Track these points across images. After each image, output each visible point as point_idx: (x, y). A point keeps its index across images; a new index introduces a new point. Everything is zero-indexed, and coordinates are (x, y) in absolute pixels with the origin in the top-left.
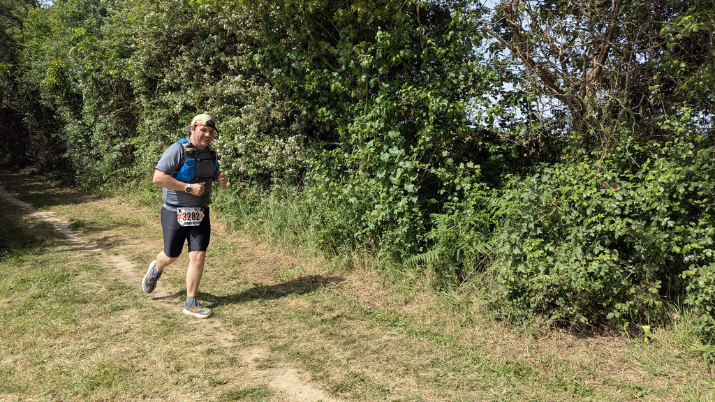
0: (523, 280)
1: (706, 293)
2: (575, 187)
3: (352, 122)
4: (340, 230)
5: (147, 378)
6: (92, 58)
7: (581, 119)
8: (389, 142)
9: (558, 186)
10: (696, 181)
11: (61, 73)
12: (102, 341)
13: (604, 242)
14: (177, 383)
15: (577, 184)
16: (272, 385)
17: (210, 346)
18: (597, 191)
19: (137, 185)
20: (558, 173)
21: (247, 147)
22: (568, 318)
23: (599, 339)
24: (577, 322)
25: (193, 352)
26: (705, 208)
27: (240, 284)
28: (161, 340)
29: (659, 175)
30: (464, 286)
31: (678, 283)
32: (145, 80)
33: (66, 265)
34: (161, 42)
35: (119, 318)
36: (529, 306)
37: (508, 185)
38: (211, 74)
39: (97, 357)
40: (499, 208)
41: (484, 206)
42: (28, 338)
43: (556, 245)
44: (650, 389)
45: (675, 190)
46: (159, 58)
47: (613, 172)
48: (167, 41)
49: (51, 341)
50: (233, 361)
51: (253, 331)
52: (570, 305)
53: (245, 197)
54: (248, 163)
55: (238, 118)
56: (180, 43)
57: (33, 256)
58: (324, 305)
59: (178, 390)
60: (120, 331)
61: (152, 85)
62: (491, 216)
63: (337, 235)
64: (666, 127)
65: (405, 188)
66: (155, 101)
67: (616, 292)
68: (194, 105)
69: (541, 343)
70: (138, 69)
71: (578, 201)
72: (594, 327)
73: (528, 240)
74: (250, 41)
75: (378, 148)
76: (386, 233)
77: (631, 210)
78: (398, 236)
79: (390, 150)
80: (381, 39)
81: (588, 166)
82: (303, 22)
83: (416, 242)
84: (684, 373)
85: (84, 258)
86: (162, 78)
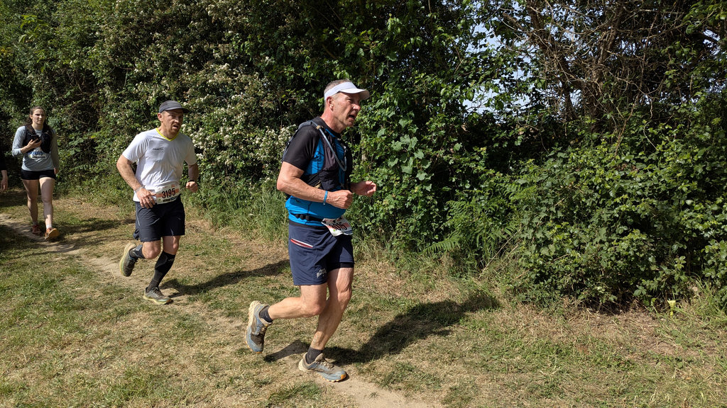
0: (549, 263)
2: (598, 172)
5: (183, 383)
6: (44, 47)
8: (401, 131)
9: (574, 170)
11: (5, 63)
12: (117, 348)
13: (627, 222)
14: (218, 386)
16: (319, 381)
19: (99, 182)
20: (574, 157)
21: (234, 139)
22: (595, 297)
23: (627, 316)
24: (606, 301)
26: (722, 187)
28: (184, 342)
30: (485, 272)
32: (111, 70)
35: (129, 323)
36: (556, 287)
41: (498, 193)
42: (31, 350)
45: (692, 171)
47: (630, 154)
52: (598, 285)
53: (230, 191)
54: (234, 155)
56: (153, 30)
59: (221, 393)
60: (134, 337)
65: (417, 176)
66: (123, 92)
67: (642, 269)
68: (169, 96)
69: (571, 322)
70: (103, 58)
71: (600, 184)
72: (620, 305)
73: (550, 224)
74: (239, 28)
75: (388, 137)
76: (401, 223)
77: (650, 190)
78: (412, 224)
79: (401, 138)
80: (392, 26)
81: (606, 149)
82: (302, 8)
83: (432, 230)
84: (715, 342)
85: (63, 262)
86: (132, 67)
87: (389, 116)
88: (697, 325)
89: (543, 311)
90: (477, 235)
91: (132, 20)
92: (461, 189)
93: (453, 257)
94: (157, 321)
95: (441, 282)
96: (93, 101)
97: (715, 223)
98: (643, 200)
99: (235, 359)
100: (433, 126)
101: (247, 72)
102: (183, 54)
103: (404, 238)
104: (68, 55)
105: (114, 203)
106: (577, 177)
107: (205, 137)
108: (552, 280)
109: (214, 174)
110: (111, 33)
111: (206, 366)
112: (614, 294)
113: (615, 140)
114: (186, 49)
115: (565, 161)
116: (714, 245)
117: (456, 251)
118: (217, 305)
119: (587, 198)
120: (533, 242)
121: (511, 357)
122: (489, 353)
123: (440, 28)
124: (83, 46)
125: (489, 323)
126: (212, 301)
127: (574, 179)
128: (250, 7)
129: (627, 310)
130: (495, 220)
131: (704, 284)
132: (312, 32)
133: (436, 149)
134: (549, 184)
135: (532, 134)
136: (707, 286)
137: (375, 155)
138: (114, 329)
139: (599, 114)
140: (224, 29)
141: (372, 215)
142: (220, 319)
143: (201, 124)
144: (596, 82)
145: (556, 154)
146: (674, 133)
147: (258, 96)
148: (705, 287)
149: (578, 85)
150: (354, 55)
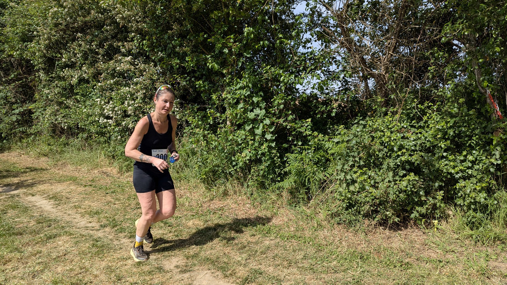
1: (471, 198)
7: (384, 87)
8: (254, 105)
9: (371, 133)
10: (459, 127)
13: (406, 168)
20: (370, 124)
21: (136, 109)
23: (406, 231)
25: (126, 265)
32: (45, 59)
35: (55, 245)
36: (359, 213)
38: (104, 55)
45: (445, 133)
46: (57, 42)
47: (407, 122)
48: (66, 30)
49: (2, 267)
50: (160, 269)
51: (168, 245)
52: (387, 211)
54: (135, 121)
55: (127, 88)
56: (77, 32)
65: (266, 137)
66: (53, 75)
67: (416, 200)
68: (88, 79)
69: (370, 237)
70: (39, 51)
71: (388, 142)
72: (402, 224)
73: (355, 169)
74: (139, 31)
75: (245, 109)
76: (254, 169)
77: (420, 146)
78: (262, 170)
79: (254, 110)
80: (247, 33)
81: (391, 119)
82: (185, 19)
83: (276, 174)
84: (464, 249)
85: (6, 200)
86: (60, 57)
87: (246, 95)
88: (452, 237)
89: (351, 230)
90: (306, 177)
91: (61, 24)
92: (295, 145)
93: (290, 192)
94: (76, 243)
95: (282, 211)
96: (31, 82)
97: (462, 168)
98: (415, 153)
99: (135, 270)
100: (276, 102)
101: (145, 62)
102: (98, 49)
103: (256, 179)
104: (12, 48)
105: (45, 155)
106: (373, 137)
107: (114, 108)
108: (357, 208)
109: (120, 135)
110: (45, 33)
111: (113, 275)
112: (398, 216)
113: (397, 112)
114: (101, 45)
115: (365, 126)
116: (462, 183)
117: (292, 189)
118: (122, 230)
119: (379, 151)
120: (344, 181)
121: (330, 262)
122: (314, 260)
123: (281, 36)
124: (24, 42)
125: (315, 238)
126: (119, 227)
127: (371, 139)
128: (147, 17)
129: (406, 228)
130: (318, 167)
131: (456, 209)
132: (192, 35)
133: (279, 118)
134: (354, 142)
135: (343, 108)
136: (458, 210)
137: (236, 121)
138: (44, 250)
139: (386, 95)
140: (128, 32)
141: (234, 163)
142: (124, 240)
143: (111, 98)
144: (384, 74)
145: (359, 121)
146: (435, 108)
147: (153, 79)
148: (457, 211)
149: (373, 76)
150: (221, 53)
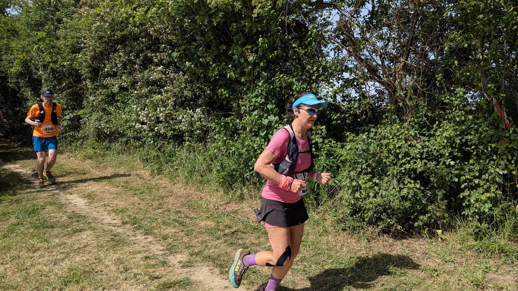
0: (360, 202)
1: (476, 208)
2: (391, 141)
3: (242, 98)
4: (234, 173)
5: (105, 276)
6: (50, 53)
7: (394, 96)
8: (268, 112)
9: (381, 140)
10: (467, 135)
11: (25, 64)
12: (68, 254)
13: (411, 176)
14: (126, 279)
15: (393, 138)
16: (193, 278)
17: (147, 254)
18: (406, 143)
19: (82, 144)
20: (380, 131)
21: (166, 116)
22: (389, 226)
23: (410, 240)
24: (395, 229)
25: (135, 258)
26: (473, 153)
27: (165, 211)
28: (111, 251)
29: (444, 132)
30: (321, 208)
31: (458, 202)
32: (91, 69)
33: (35, 202)
34: (104, 43)
35: (79, 238)
36: (364, 220)
37: (348, 140)
38: (140, 65)
39: (66, 264)
40: (342, 155)
41: (332, 154)
42: (13, 253)
43: (380, 179)
44: (443, 270)
45: (454, 142)
46: (101, 53)
47: (415, 130)
48: (108, 42)
49: (31, 255)
50: (164, 263)
51: (176, 243)
52: (390, 218)
53: (164, 151)
54: (167, 127)
55: (159, 96)
56: (118, 44)
57: (9, 197)
58: (226, 224)
59: (127, 283)
60: (80, 246)
61: (95, 73)
62: (338, 161)
63: (232, 176)
64: (447, 101)
66: (98, 83)
68: (127, 87)
69: (372, 244)
70: (85, 61)
71: (393, 149)
72: (406, 232)
74: (169, 43)
75: (260, 116)
77: (427, 155)
79: (269, 117)
80: (262, 44)
81: (399, 126)
82: (208, 31)
85: (47, 197)
86: (104, 67)
87: (261, 103)
88: (455, 248)
89: (355, 236)
91: (104, 37)
96: (80, 90)
97: (468, 177)
99: (142, 262)
101: (175, 72)
102: (136, 59)
104: (64, 59)
105: (90, 158)
106: (380, 145)
107: (149, 114)
108: (361, 214)
109: (153, 139)
110: (91, 45)
114: (138, 56)
115: (376, 133)
116: (466, 193)
118: (140, 227)
119: (386, 159)
123: (294, 45)
124: (73, 53)
125: (317, 243)
126: (137, 224)
129: (411, 236)
132: (214, 46)
137: (252, 127)
140: (160, 44)
142: (139, 237)
145: (370, 129)
147: (181, 88)
